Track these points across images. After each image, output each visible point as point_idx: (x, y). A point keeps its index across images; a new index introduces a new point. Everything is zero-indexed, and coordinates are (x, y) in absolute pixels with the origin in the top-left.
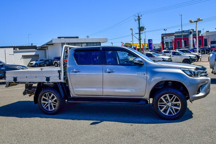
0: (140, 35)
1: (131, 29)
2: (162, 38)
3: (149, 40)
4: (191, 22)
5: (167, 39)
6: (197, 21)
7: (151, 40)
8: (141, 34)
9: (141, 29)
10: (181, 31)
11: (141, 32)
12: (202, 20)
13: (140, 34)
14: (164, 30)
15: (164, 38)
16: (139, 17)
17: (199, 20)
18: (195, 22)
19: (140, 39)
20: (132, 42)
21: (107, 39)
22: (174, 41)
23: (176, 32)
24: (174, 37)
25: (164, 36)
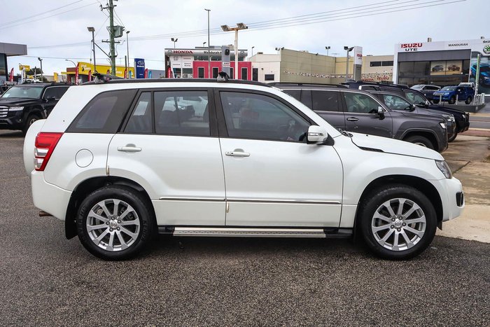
0: (113, 47)
1: (91, 29)
2: (167, 58)
3: (137, 60)
4: (225, 28)
5: (176, 62)
6: (237, 29)
7: (141, 60)
8: (115, 44)
9: (115, 31)
11: (116, 40)
12: (247, 28)
13: (112, 43)
14: (173, 39)
15: (172, 59)
16: (111, 1)
17: (241, 26)
18: (233, 29)
19: (113, 57)
20: (93, 60)
21: (25, 47)
22: (191, 67)
23: (197, 48)
24: (192, 60)
25: (171, 55)
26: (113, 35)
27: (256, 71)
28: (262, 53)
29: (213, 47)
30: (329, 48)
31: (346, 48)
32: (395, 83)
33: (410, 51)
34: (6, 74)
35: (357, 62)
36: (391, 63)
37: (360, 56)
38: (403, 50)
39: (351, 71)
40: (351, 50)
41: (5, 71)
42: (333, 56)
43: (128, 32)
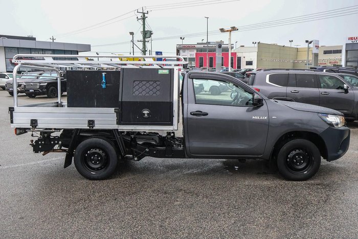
0: (144, 45)
1: (132, 33)
2: (178, 52)
3: (157, 53)
4: (222, 30)
5: (184, 54)
7: (161, 52)
8: (146, 43)
9: (147, 34)
11: (147, 40)
12: (238, 29)
13: (144, 42)
14: (181, 38)
15: (181, 51)
16: (144, 14)
17: (234, 29)
19: (144, 51)
20: (132, 53)
21: (89, 46)
22: (195, 57)
23: (198, 44)
24: (195, 52)
25: (181, 49)
26: (145, 37)
27: (239, 59)
28: (243, 46)
29: (210, 43)
30: (292, 41)
31: (307, 41)
32: (343, 66)
33: (355, 42)
35: (315, 51)
36: (340, 52)
37: (317, 47)
38: (350, 42)
39: (311, 58)
40: (311, 43)
42: (296, 47)
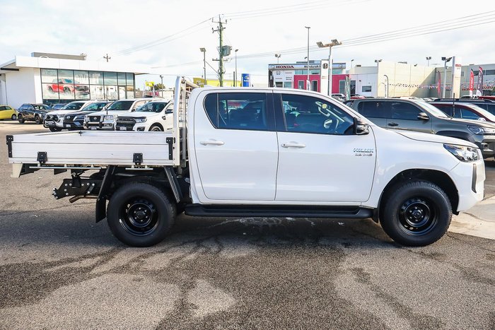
0: (221, 64)
1: (203, 50)
2: (270, 73)
3: (244, 76)
4: (320, 45)
5: (278, 76)
6: (331, 45)
7: (248, 75)
8: (224, 62)
9: (224, 51)
10: (306, 60)
11: (224, 58)
12: (341, 44)
13: (221, 61)
14: (276, 56)
15: (274, 73)
16: (220, 23)
17: (335, 42)
18: (328, 45)
19: (221, 73)
22: (292, 80)
23: (298, 63)
24: (293, 73)
25: (274, 70)
26: (221, 56)
27: (353, 83)
28: (360, 66)
29: (313, 61)
30: (430, 58)
31: (444, 59)
34: (134, 90)
37: (458, 66)
41: (132, 87)
43: (237, 51)
